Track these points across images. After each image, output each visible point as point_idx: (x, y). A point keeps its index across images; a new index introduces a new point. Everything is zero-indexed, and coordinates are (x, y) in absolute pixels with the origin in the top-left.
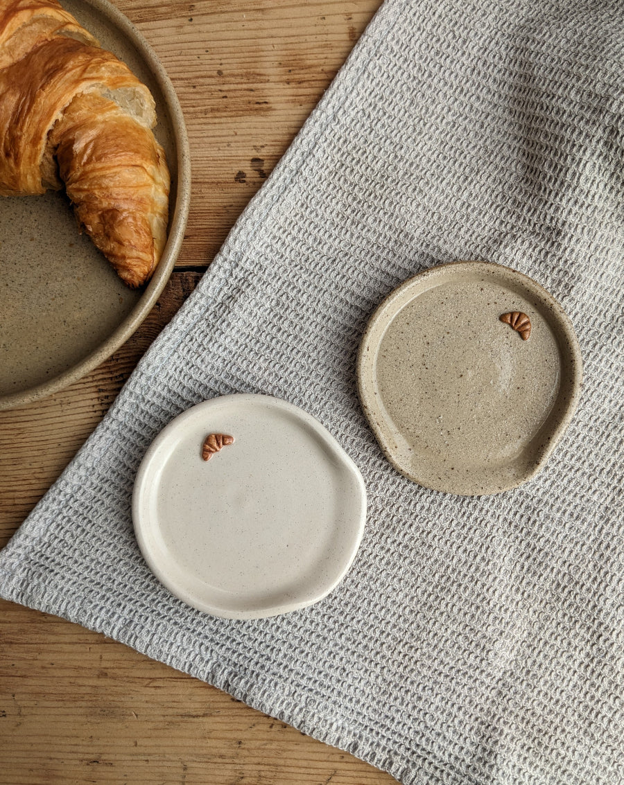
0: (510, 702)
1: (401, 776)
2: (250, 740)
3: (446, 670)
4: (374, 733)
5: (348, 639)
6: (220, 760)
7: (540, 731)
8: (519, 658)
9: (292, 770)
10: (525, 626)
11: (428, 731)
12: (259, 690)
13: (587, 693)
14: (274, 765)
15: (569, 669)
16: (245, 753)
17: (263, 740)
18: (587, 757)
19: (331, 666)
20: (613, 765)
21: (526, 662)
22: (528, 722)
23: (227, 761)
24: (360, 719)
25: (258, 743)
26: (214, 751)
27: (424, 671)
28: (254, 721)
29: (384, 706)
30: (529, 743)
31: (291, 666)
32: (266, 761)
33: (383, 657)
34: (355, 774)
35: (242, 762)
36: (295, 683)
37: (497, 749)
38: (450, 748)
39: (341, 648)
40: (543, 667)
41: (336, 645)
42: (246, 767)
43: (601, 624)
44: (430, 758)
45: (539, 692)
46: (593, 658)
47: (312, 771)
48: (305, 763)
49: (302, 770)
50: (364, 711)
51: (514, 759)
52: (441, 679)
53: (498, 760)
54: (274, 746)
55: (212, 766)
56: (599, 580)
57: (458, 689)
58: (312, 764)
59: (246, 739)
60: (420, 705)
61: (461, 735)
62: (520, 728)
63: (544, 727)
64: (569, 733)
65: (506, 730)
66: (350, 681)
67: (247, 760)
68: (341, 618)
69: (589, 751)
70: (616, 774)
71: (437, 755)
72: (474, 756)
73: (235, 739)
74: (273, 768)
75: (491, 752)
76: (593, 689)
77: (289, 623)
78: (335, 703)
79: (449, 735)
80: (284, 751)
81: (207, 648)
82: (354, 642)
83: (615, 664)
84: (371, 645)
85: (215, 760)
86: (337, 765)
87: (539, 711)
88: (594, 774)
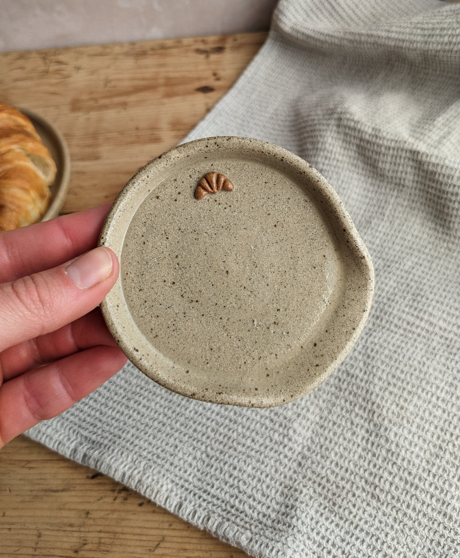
0: (308, 470)
1: (216, 529)
2: (97, 510)
3: (257, 447)
4: (197, 497)
5: (182, 425)
6: (69, 529)
7: (334, 494)
8: (314, 436)
9: (128, 537)
10: (317, 411)
11: (241, 495)
13: (370, 462)
14: (113, 533)
15: (354, 443)
16: (91, 522)
17: (106, 510)
18: (375, 517)
19: (167, 444)
20: (399, 525)
21: (319, 439)
22: (324, 488)
23: (74, 529)
24: (186, 485)
25: (102, 514)
26: (66, 521)
27: (240, 448)
28: (102, 495)
29: (206, 475)
30: (326, 502)
31: (137, 442)
32: (107, 529)
33: (208, 438)
34: (180, 540)
35: (87, 530)
36: (138, 453)
37: (297, 504)
38: (259, 507)
39: (176, 431)
40: (333, 442)
41: (172, 429)
42: (90, 535)
43: (373, 404)
44: (243, 515)
45: (331, 462)
46: (371, 433)
47: (144, 538)
48: (138, 531)
49: (136, 537)
50: (190, 479)
51: (312, 512)
52: (253, 453)
53: (298, 511)
54: (115, 516)
55: (62, 534)
56: (368, 373)
57: (267, 460)
58: (145, 531)
59: (93, 510)
60: (235, 473)
61: (268, 497)
62: (317, 491)
63: (338, 491)
64: (359, 497)
65: (305, 491)
66: (180, 455)
67: (91, 529)
68: (178, 409)
69: (377, 512)
70: (402, 532)
71: (248, 513)
72: (278, 512)
73: (84, 510)
74: (111, 536)
75: (293, 507)
76: (375, 459)
77: (139, 413)
78: (167, 470)
79: (259, 496)
80: (123, 520)
81: (74, 431)
82: (186, 427)
83: (388, 434)
84: (199, 428)
85: (65, 529)
86: (165, 532)
87: (332, 478)
88: (383, 530)
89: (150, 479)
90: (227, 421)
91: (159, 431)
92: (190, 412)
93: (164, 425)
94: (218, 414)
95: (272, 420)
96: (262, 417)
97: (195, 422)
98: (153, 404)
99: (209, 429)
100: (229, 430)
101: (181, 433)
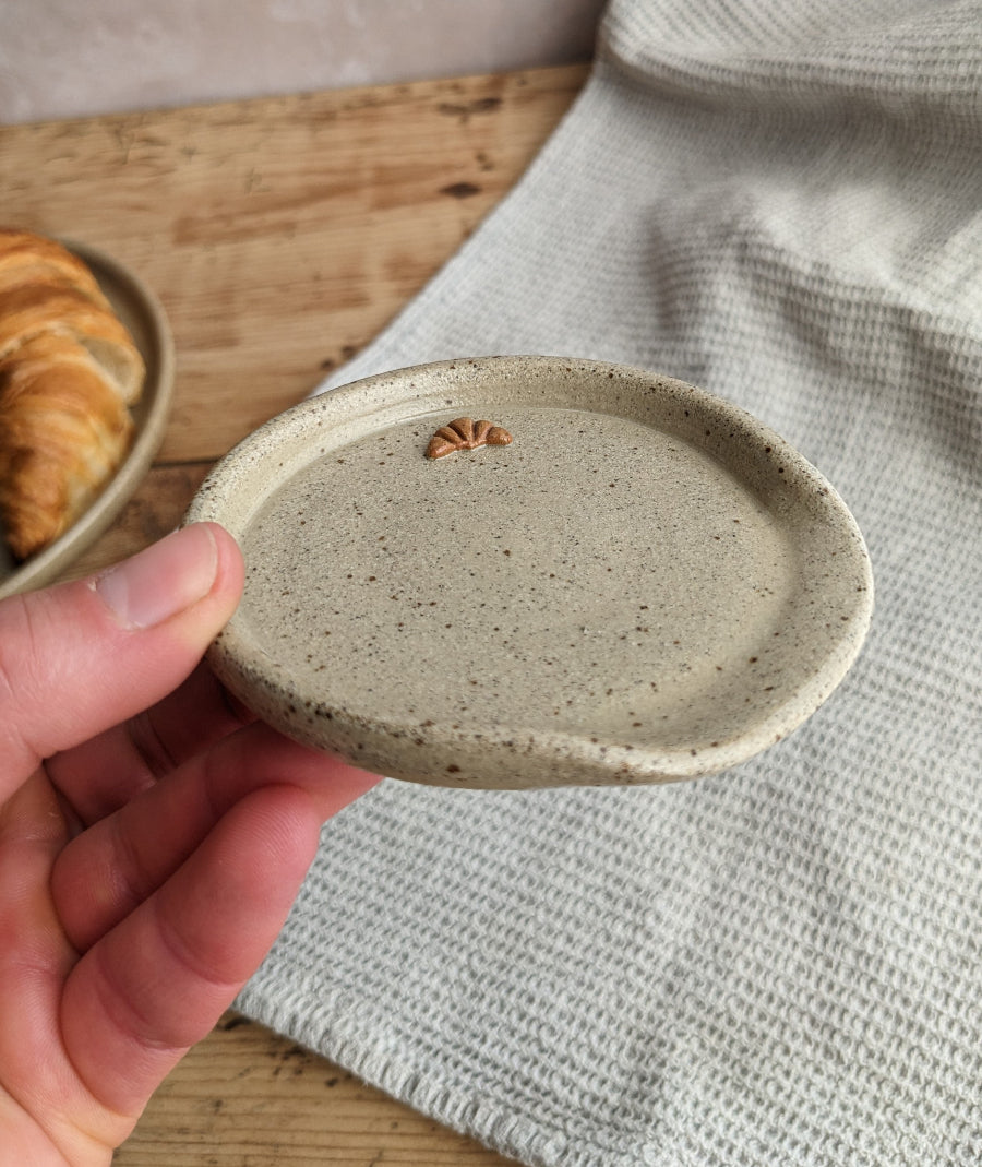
0: (687, 1000)
1: (492, 1131)
2: (237, 1097)
3: (577, 953)
4: (450, 1063)
5: (417, 909)
6: (178, 1138)
7: (744, 1050)
8: (699, 925)
9: (303, 1152)
10: (706, 871)
11: (546, 1056)
12: (262, 979)
13: (819, 979)
14: (271, 1144)
15: (786, 940)
16: (225, 1122)
17: (259, 1096)
18: (833, 1096)
19: (386, 952)
20: (884, 1112)
21: (711, 931)
22: (722, 1037)
23: (190, 1138)
24: (427, 1038)
25: (249, 1104)
26: (172, 1121)
27: (541, 957)
28: (249, 1064)
29: (470, 1016)
30: (726, 1069)
31: (320, 949)
32: (259, 1137)
33: (473, 936)
34: (415, 1157)
35: (217, 1141)
36: (323, 974)
37: (665, 1072)
38: (583, 1082)
39: (405, 924)
40: (741, 938)
41: (396, 918)
42: (222, 1150)
43: (825, 853)
44: (548, 1100)
45: (738, 981)
46: (822, 915)
47: (340, 1154)
48: (325, 1140)
49: (323, 1153)
50: (436, 1025)
51: (697, 1090)
52: (569, 967)
53: (666, 1089)
54: (276, 1108)
55: (165, 1149)
56: (813, 787)
57: (599, 981)
58: (341, 1140)
59: (229, 1097)
60: (533, 1010)
61: (602, 1059)
62: (708, 1044)
63: (752, 1044)
64: (797, 1054)
65: (681, 1044)
66: (414, 975)
67: (226, 1137)
68: (409, 877)
69: (837, 1087)
70: (891, 1126)
71: (560, 1096)
72: (625, 1092)
73: (209, 1098)
74: (268, 1151)
75: (655, 1079)
76: (830, 971)
77: (325, 887)
78: (386, 1008)
79: (582, 1058)
80: (293, 1116)
82: (426, 914)
83: (859, 918)
84: (454, 916)
85: (170, 1138)
86: (384, 1141)
87: (740, 1015)
88: (848, 1124)
89: (349, 1029)
90: (513, 900)
91: (369, 924)
92: (435, 881)
93: (378, 911)
94: (493, 885)
95: (609, 895)
96: (587, 889)
97: (445, 903)
98: (355, 866)
99: (476, 918)
100: (519, 917)
101: (414, 927)
